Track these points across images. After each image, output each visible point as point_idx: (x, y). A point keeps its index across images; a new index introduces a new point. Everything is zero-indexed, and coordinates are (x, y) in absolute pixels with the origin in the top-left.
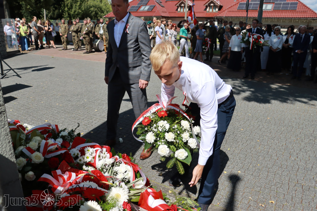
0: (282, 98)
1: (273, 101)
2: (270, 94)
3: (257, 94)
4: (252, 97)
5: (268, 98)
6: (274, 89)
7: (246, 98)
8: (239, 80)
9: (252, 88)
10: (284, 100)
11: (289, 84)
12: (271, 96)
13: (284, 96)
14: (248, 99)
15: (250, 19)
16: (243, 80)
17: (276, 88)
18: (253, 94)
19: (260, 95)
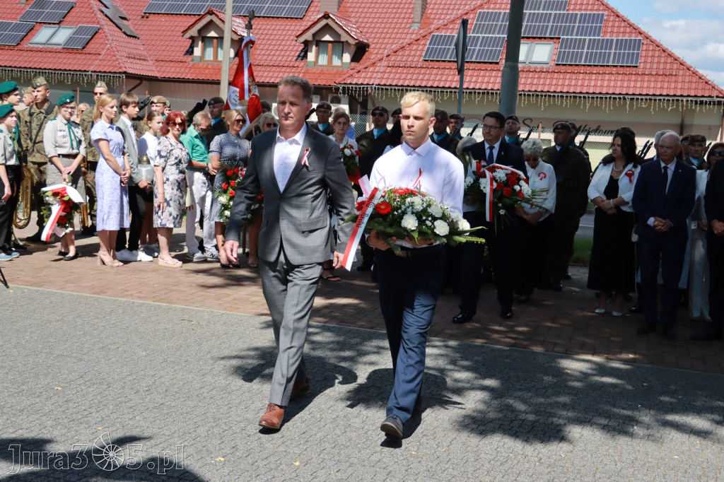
0: (609, 416)
1: (575, 431)
2: (563, 399)
3: (511, 402)
4: (492, 415)
5: (555, 420)
6: (577, 379)
7: (467, 421)
8: (438, 343)
9: (491, 376)
10: (620, 427)
11: (631, 356)
12: (565, 406)
13: (614, 406)
14: (478, 425)
15: (470, 98)
16: (452, 343)
17: (581, 372)
18: (496, 402)
19: (521, 407)
